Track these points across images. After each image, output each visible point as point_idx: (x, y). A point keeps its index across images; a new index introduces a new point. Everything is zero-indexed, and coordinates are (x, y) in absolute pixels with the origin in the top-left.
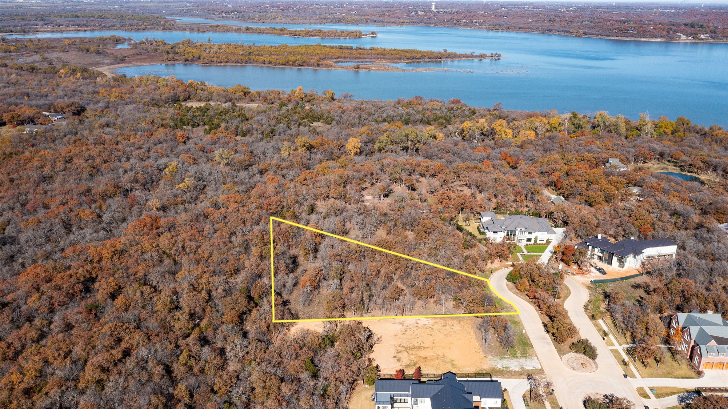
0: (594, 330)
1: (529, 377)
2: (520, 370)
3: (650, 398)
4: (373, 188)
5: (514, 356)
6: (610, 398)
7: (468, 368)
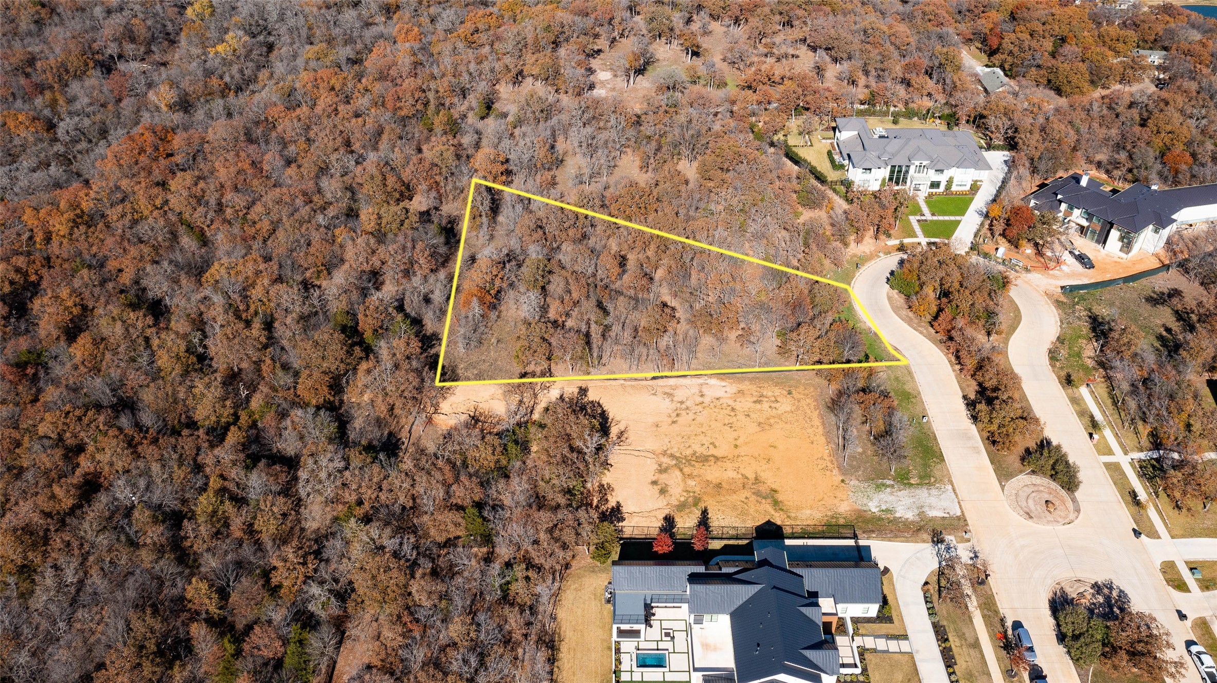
0: (1070, 411)
1: (937, 539)
2: (917, 519)
3: (1188, 591)
4: (614, 53)
5: (903, 479)
6: (1106, 591)
7: (808, 512)
